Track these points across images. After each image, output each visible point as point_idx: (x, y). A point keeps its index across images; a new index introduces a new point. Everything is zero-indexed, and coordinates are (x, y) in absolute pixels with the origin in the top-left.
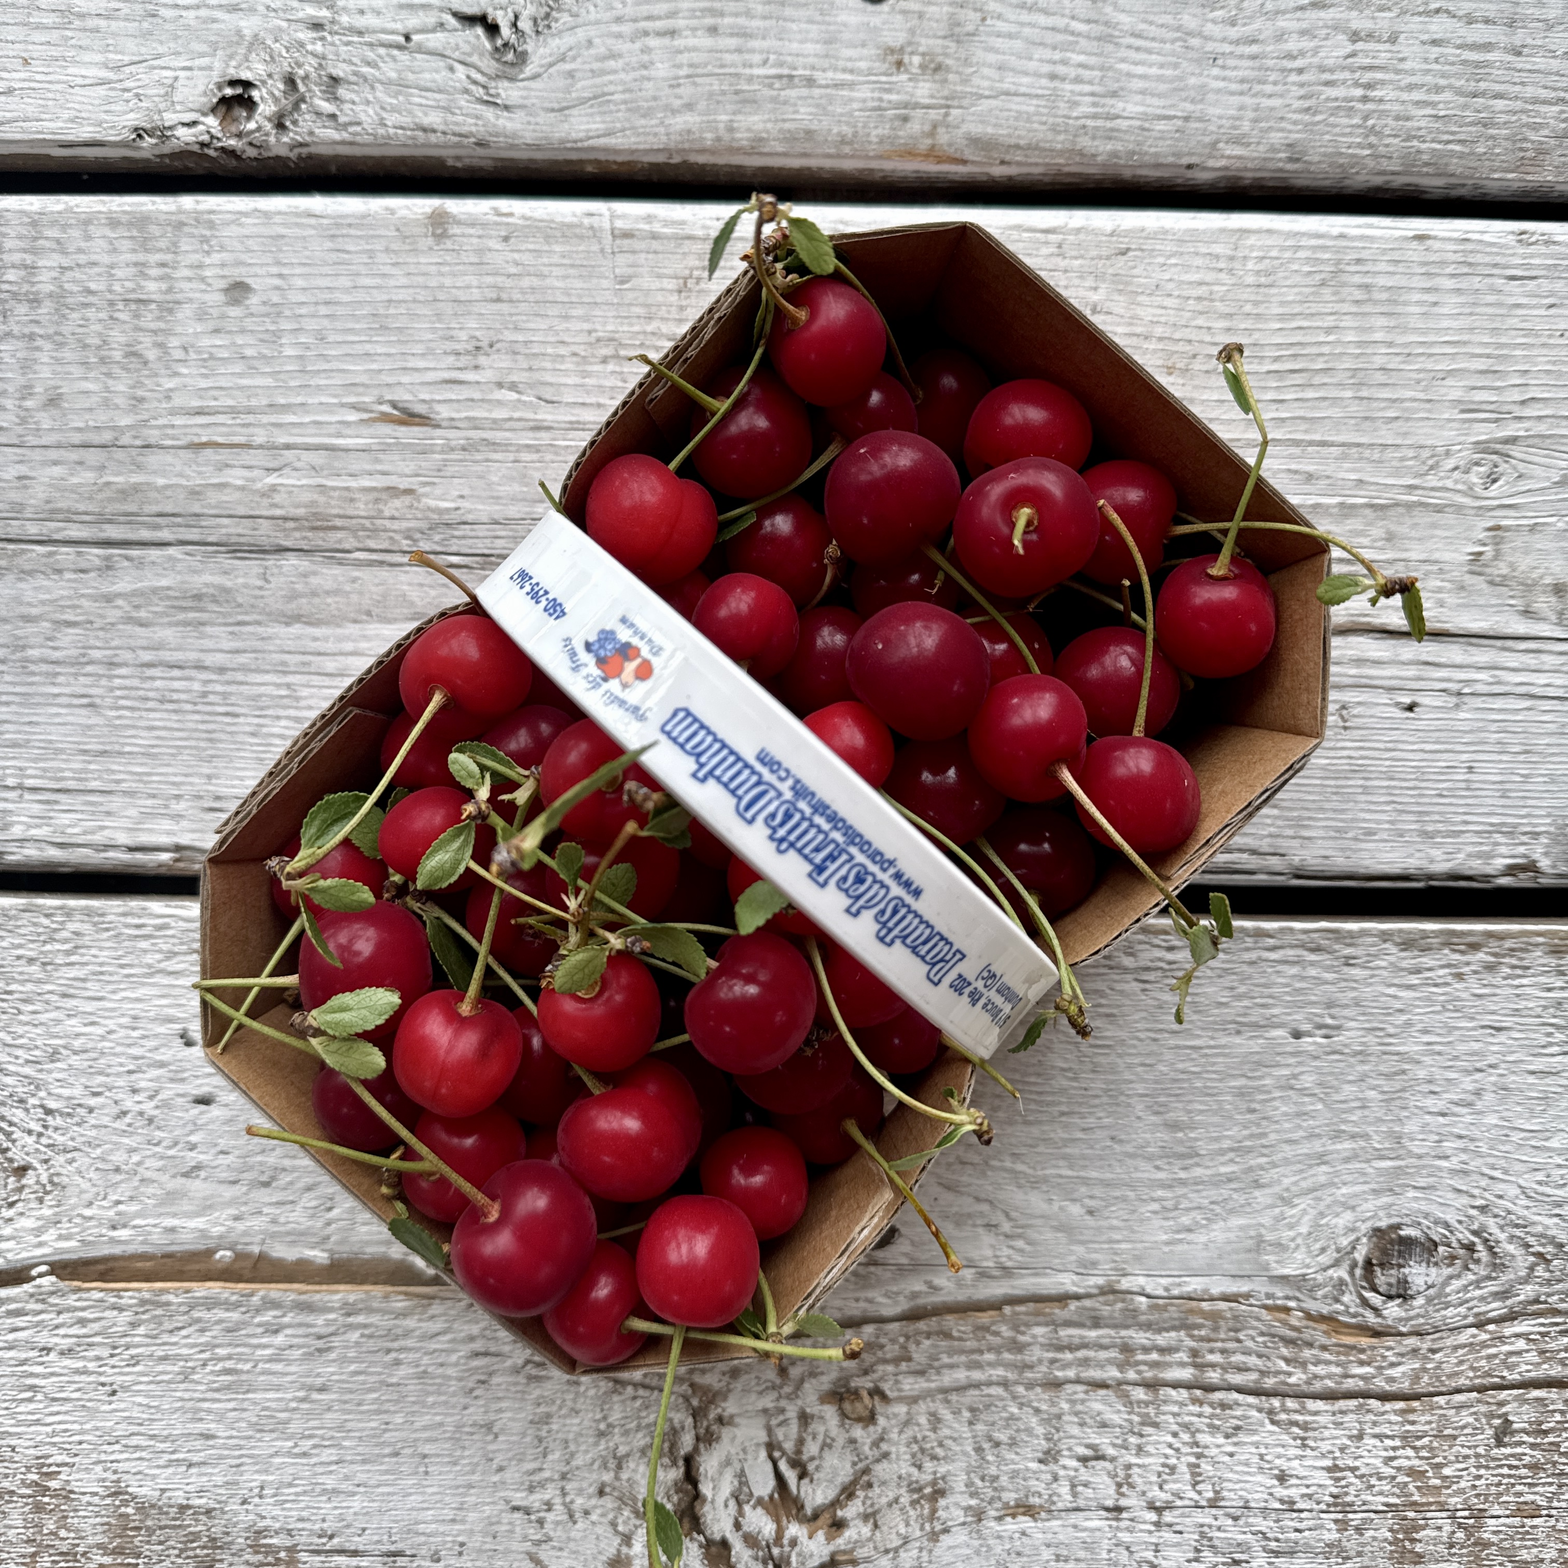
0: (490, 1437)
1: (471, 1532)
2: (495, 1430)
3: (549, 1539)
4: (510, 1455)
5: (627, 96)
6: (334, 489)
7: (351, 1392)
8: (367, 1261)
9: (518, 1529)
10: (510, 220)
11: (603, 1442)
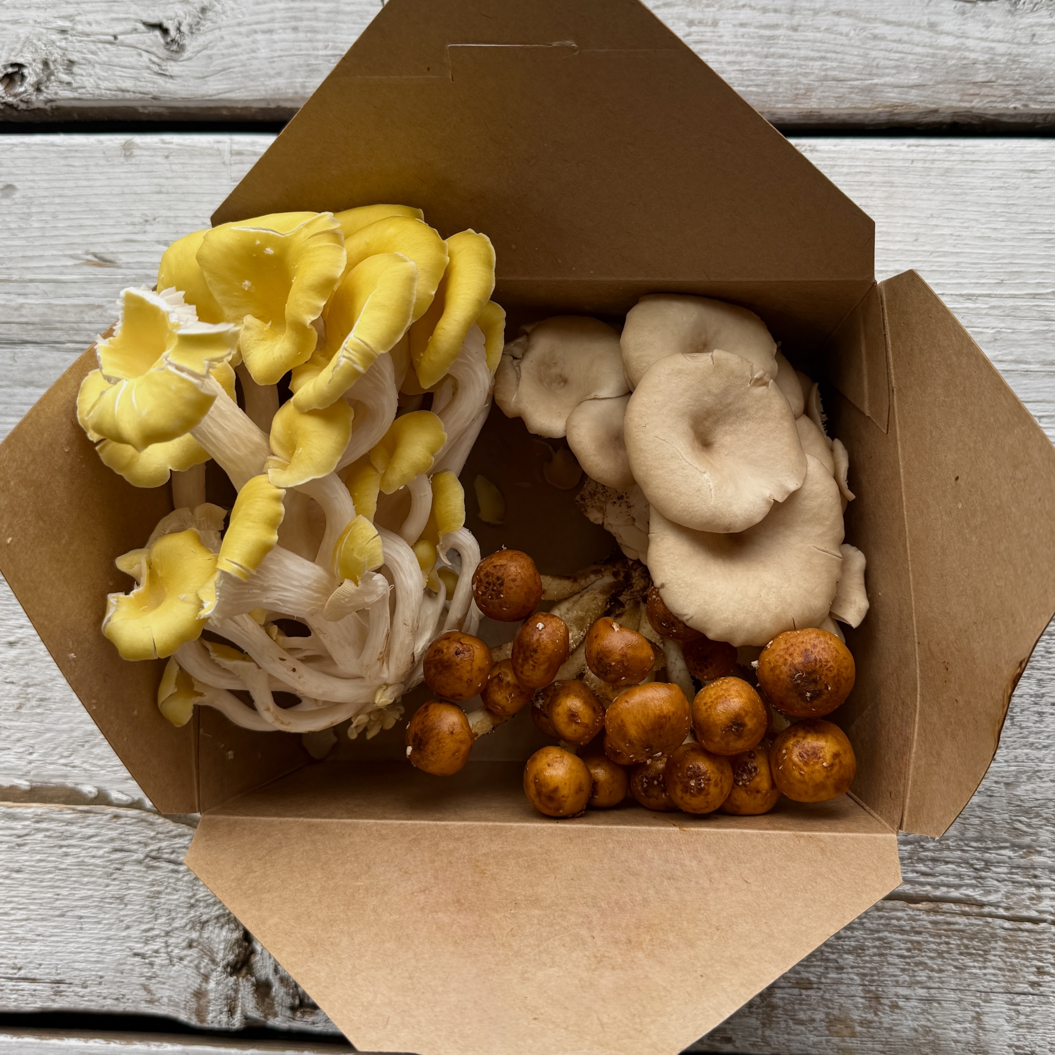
0: (122, 906)
1: (107, 968)
2: (125, 901)
3: (157, 976)
4: (134, 918)
5: (242, 69)
6: (57, 305)
7: (37, 873)
8: (53, 789)
9: (137, 969)
10: (170, 146)
11: (192, 912)
